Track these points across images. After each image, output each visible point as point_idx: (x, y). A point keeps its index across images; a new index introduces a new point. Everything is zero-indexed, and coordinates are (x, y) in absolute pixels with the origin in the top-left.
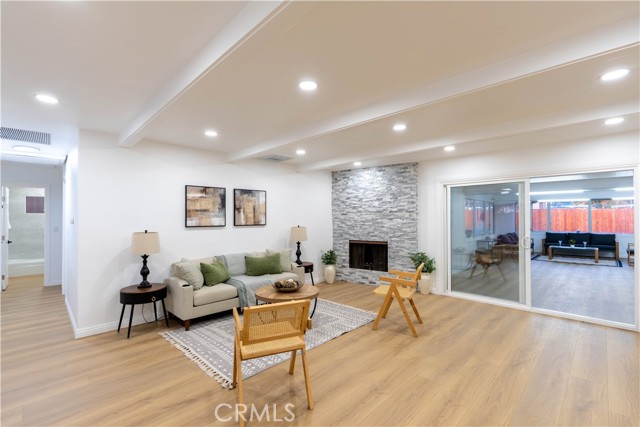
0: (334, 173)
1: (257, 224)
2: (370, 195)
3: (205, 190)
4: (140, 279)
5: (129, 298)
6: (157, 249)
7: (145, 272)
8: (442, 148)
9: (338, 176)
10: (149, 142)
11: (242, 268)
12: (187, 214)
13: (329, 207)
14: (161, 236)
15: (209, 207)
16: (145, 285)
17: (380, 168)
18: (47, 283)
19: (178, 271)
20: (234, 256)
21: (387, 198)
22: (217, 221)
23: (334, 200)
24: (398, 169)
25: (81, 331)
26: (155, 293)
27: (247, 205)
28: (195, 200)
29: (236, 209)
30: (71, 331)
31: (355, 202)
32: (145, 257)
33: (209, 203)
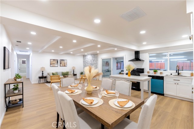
0: (83, 55)
1: (65, 66)
2: (90, 60)
3: (54, 60)
4: (42, 75)
5: (40, 78)
6: (45, 70)
7: (43, 74)
8: (97, 52)
9: (84, 56)
10: (44, 52)
11: (61, 74)
12: (51, 64)
13: (83, 63)
14: (45, 68)
15: (55, 63)
16: (43, 76)
17: (91, 55)
18: (27, 78)
19: (48, 74)
20: (60, 72)
21: (92, 61)
22: (56, 65)
23: (84, 61)
24: (94, 55)
25: (33, 83)
26: (44, 77)
27: (63, 62)
28: (52, 62)
29: (60, 63)
30: (31, 83)
31: (87, 62)
32: (43, 71)
33: (55, 62)
